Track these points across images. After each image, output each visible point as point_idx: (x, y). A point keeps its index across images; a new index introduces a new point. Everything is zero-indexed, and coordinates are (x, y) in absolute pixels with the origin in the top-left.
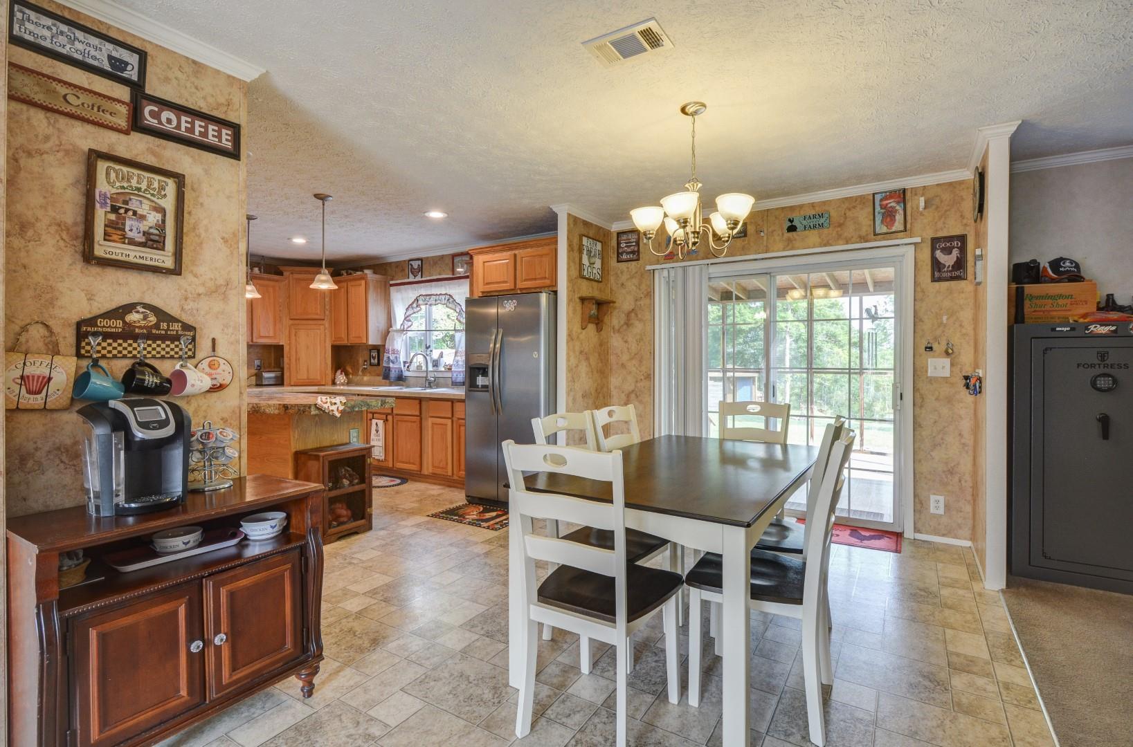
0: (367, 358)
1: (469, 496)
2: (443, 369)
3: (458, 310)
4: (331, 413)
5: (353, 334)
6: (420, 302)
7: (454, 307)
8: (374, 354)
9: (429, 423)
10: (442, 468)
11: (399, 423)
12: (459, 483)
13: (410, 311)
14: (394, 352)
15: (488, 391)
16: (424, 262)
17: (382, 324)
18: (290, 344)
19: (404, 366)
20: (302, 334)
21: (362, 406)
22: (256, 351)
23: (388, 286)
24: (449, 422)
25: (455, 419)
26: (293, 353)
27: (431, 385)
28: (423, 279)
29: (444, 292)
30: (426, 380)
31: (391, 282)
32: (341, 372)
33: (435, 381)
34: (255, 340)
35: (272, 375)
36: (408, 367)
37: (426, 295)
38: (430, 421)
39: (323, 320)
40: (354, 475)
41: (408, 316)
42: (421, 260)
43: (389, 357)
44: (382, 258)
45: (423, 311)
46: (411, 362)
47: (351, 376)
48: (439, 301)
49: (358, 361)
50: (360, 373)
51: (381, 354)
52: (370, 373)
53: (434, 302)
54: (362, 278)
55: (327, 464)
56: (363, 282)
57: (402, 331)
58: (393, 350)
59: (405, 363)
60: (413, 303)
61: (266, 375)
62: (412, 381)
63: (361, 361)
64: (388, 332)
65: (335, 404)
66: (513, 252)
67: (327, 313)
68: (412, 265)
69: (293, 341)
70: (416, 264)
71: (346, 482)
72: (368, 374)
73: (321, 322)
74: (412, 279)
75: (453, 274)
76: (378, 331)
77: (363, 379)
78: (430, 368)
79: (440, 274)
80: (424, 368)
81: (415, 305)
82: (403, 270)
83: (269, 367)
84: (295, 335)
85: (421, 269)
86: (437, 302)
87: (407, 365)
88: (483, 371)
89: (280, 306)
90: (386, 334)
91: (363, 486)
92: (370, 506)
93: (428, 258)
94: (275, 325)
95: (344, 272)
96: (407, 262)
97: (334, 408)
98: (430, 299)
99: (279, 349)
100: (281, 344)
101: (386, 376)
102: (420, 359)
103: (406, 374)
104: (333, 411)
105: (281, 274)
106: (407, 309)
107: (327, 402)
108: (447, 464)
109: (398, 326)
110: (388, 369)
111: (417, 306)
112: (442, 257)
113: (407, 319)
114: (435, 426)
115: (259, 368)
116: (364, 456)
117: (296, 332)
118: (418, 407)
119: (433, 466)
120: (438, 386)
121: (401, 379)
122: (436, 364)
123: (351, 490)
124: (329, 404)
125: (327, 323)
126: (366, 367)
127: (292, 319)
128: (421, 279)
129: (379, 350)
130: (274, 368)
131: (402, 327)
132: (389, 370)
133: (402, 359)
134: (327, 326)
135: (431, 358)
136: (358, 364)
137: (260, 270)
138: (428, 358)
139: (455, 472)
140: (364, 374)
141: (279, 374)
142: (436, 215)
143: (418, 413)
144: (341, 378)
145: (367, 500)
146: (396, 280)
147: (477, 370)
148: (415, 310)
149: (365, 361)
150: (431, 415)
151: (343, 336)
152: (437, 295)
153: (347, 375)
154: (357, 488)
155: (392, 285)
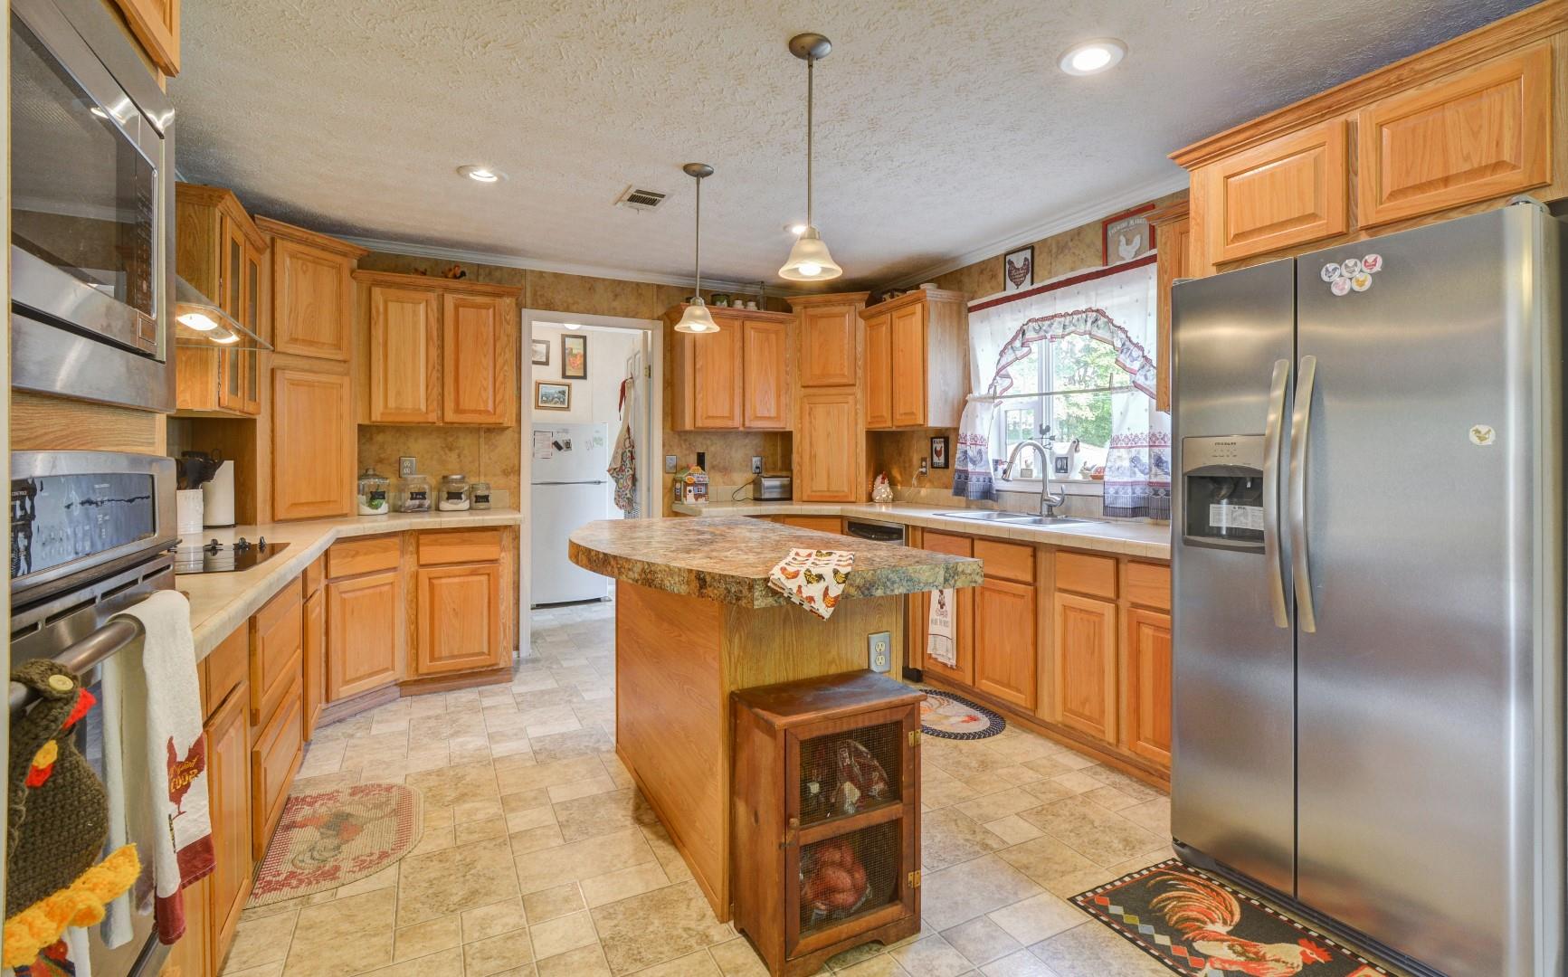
0: (926, 454)
1: (1183, 845)
2: (1079, 477)
3: (1118, 344)
4: (806, 606)
5: (901, 408)
6: (1030, 334)
7: (1107, 336)
8: (939, 445)
9: (1055, 604)
10: (1089, 719)
11: (987, 594)
12: (1136, 767)
13: (1009, 356)
14: (976, 441)
15: (1261, 550)
16: (1036, 254)
17: (954, 389)
18: (801, 430)
19: (996, 470)
20: (820, 411)
21: (893, 583)
22: (754, 442)
23: (964, 311)
24: (1109, 609)
25: (1123, 603)
26: (807, 446)
27: (1052, 512)
28: (1036, 286)
29: (1083, 308)
30: (1043, 500)
31: (971, 304)
32: (883, 478)
33: (1063, 501)
34: (747, 424)
35: (776, 482)
36: (1005, 472)
37: (1043, 319)
38: (1060, 599)
39: (854, 385)
40: (875, 769)
41: (1004, 367)
42: (1032, 248)
43: (965, 452)
44: (954, 259)
45: (1034, 356)
46: (1011, 462)
47: (899, 487)
48: (1072, 328)
49: (911, 461)
50: (914, 481)
51: (951, 446)
52: (930, 481)
53: (1060, 332)
54: (918, 300)
55: (796, 750)
56: (919, 307)
57: (993, 398)
58: (974, 438)
59: (997, 462)
60: (1014, 339)
61: (767, 483)
62: (1009, 501)
63: (916, 458)
64: (965, 402)
65: (820, 577)
66: (1342, 118)
67: (860, 372)
68: (1011, 263)
69: (807, 425)
70: (1019, 260)
71: (851, 792)
72: (928, 485)
73: (848, 390)
74: (1012, 290)
75: (1106, 263)
76: (946, 401)
77: (919, 492)
78: (1051, 475)
79: (1072, 269)
80: (1037, 474)
81: (1017, 343)
82: (994, 276)
83: (774, 469)
84: (810, 414)
85: (1030, 267)
86: (1067, 331)
87: (1001, 468)
88: (1244, 487)
89: (787, 366)
90: (961, 407)
91: (895, 810)
92: (916, 866)
93: (1044, 241)
94: (779, 396)
95: (887, 296)
96: (1002, 259)
97: (815, 590)
98: (1050, 326)
99: (786, 437)
100: (787, 430)
101: (960, 490)
102: (1028, 454)
103: (999, 485)
104: (811, 599)
105: (788, 309)
106: (1002, 353)
107: (795, 575)
108: (1103, 712)
109: (982, 389)
110: (965, 475)
111: (1023, 345)
112: (1078, 232)
113: (1001, 372)
114: (1071, 615)
115: (758, 471)
116: (898, 724)
117: (811, 409)
118: (1030, 561)
119: (1065, 709)
120: (1068, 516)
121: (988, 495)
122: (1063, 465)
123: (863, 821)
124: (801, 580)
125: (858, 391)
126: (924, 470)
127: (804, 387)
128: (1030, 288)
129: (947, 438)
130: (781, 470)
131: (992, 391)
132: (966, 478)
133: (992, 454)
134: (859, 395)
135: (1052, 454)
136: (911, 466)
137: (758, 306)
138: (1047, 453)
139: (1124, 736)
140: (921, 485)
141: (786, 481)
142: (1091, 59)
143: (1029, 578)
144: (883, 490)
145: (906, 850)
146: (983, 296)
147: (1211, 486)
148: (1019, 354)
149: (924, 459)
150: (1059, 585)
151: (885, 414)
152: (1067, 314)
153: (892, 484)
154: (879, 815)
155: (971, 310)
